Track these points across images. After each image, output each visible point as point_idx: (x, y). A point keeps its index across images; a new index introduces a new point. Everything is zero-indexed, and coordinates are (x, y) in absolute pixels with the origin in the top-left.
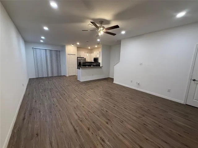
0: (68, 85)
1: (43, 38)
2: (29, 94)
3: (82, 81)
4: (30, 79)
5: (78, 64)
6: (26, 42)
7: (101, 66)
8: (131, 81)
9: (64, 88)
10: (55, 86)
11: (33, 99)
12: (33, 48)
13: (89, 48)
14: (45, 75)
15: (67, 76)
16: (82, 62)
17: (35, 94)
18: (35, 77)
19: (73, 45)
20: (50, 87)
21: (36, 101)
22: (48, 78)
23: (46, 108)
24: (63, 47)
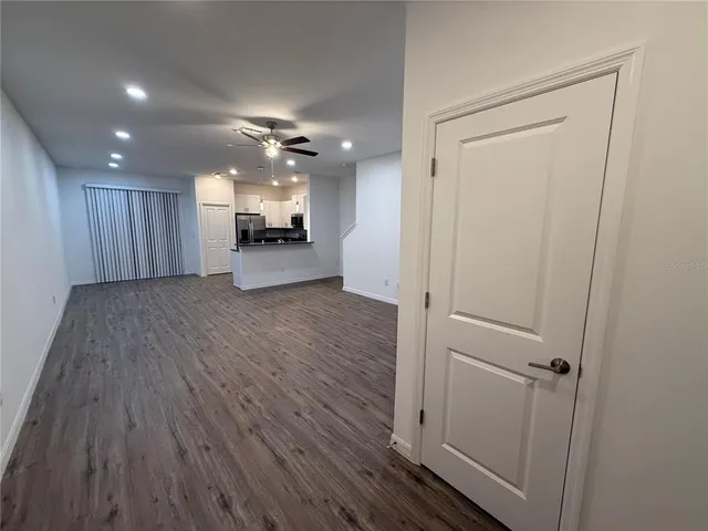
0: (199, 301)
1: (116, 156)
2: (73, 325)
3: (245, 287)
4: (75, 288)
5: (240, 237)
6: (62, 168)
7: (309, 241)
8: (386, 281)
9: (182, 308)
10: (157, 304)
11: (86, 335)
12: (84, 187)
13: (275, 183)
14: (127, 275)
15: (203, 275)
16: (252, 227)
17: (90, 324)
18: (93, 281)
19: (218, 177)
20: (140, 307)
21: (93, 341)
22: (136, 283)
23: (122, 354)
24: (188, 183)
